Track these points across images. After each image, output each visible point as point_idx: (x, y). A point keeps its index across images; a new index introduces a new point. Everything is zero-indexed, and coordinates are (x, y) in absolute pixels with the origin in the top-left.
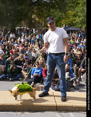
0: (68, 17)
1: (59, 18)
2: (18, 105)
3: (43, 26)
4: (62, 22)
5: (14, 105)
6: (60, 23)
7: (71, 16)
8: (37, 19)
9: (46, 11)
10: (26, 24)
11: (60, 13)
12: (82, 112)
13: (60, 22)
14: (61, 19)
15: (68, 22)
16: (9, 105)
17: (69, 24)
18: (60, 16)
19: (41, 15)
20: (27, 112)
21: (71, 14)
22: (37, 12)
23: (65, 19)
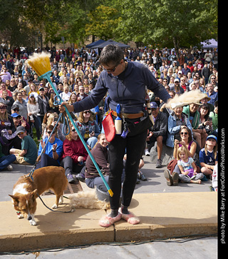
0: (99, 19)
1: (79, 21)
2: (25, 236)
3: (44, 40)
4: (86, 30)
5: (14, 237)
6: (82, 33)
7: (105, 16)
8: (29, 25)
9: (50, 5)
10: (5, 38)
11: (81, 12)
12: (172, 240)
13: (81, 30)
14: (84, 25)
15: (100, 29)
16: (4, 238)
17: (103, 35)
18: (81, 17)
19: (38, 15)
20: (46, 250)
21: (106, 13)
22: (28, 10)
23: (91, 23)
